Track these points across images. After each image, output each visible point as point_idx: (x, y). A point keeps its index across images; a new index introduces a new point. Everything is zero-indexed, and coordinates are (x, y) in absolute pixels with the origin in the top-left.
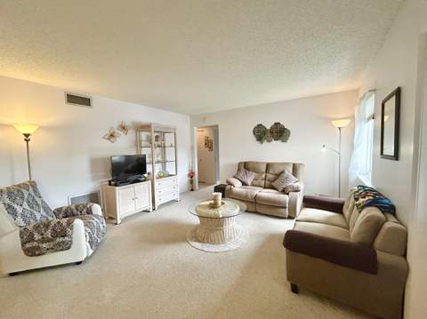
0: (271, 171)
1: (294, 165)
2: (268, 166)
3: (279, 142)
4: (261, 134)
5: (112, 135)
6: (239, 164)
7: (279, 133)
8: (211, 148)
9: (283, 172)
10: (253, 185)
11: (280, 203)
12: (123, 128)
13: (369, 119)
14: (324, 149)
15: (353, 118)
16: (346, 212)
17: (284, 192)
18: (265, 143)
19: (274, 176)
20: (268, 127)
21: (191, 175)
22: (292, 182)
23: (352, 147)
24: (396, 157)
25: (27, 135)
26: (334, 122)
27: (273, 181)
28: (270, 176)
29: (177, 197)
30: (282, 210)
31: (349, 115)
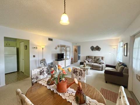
0: (96, 58)
1: (102, 57)
2: (95, 57)
3: (98, 51)
4: (93, 49)
5: (56, 48)
6: (87, 56)
7: (98, 49)
8: (76, 52)
9: (99, 59)
10: (91, 62)
11: (99, 66)
12: (58, 46)
13: (121, 47)
14: (110, 53)
15: (117, 46)
16: (116, 68)
17: (100, 64)
18: (94, 51)
19: (97, 60)
20: (95, 47)
21: (72, 59)
22: (102, 61)
23: (117, 53)
24: (127, 56)
25: (43, 48)
26: (113, 47)
27: (96, 61)
28: (95, 60)
29: (70, 65)
30: (100, 68)
31: (116, 45)
